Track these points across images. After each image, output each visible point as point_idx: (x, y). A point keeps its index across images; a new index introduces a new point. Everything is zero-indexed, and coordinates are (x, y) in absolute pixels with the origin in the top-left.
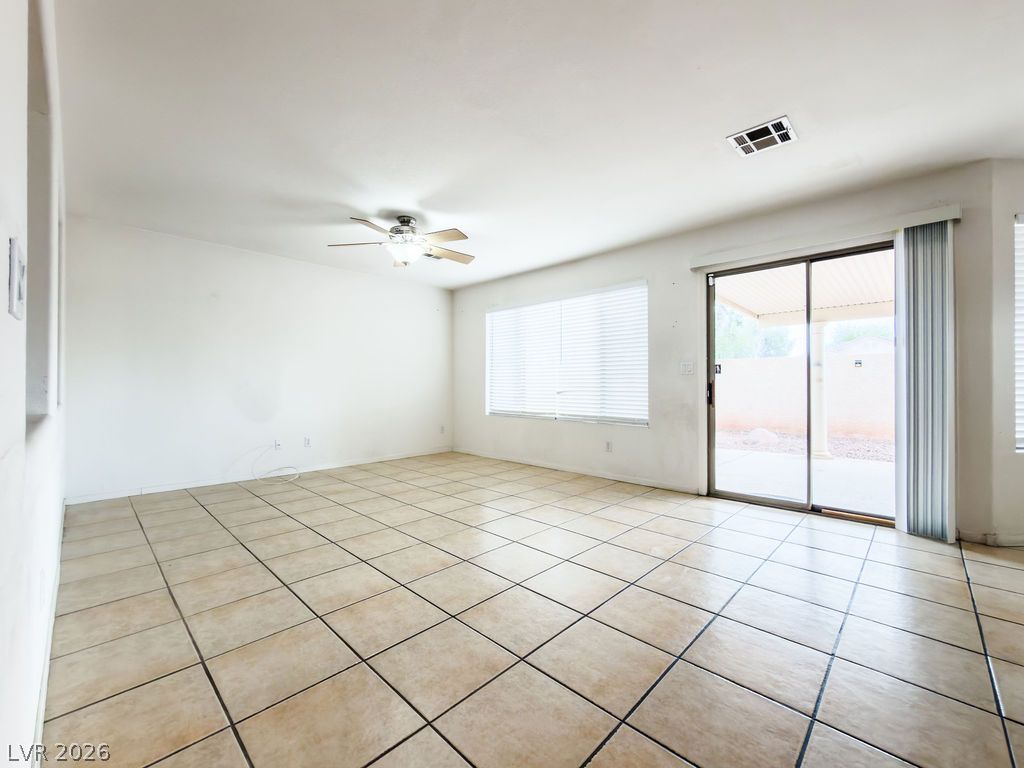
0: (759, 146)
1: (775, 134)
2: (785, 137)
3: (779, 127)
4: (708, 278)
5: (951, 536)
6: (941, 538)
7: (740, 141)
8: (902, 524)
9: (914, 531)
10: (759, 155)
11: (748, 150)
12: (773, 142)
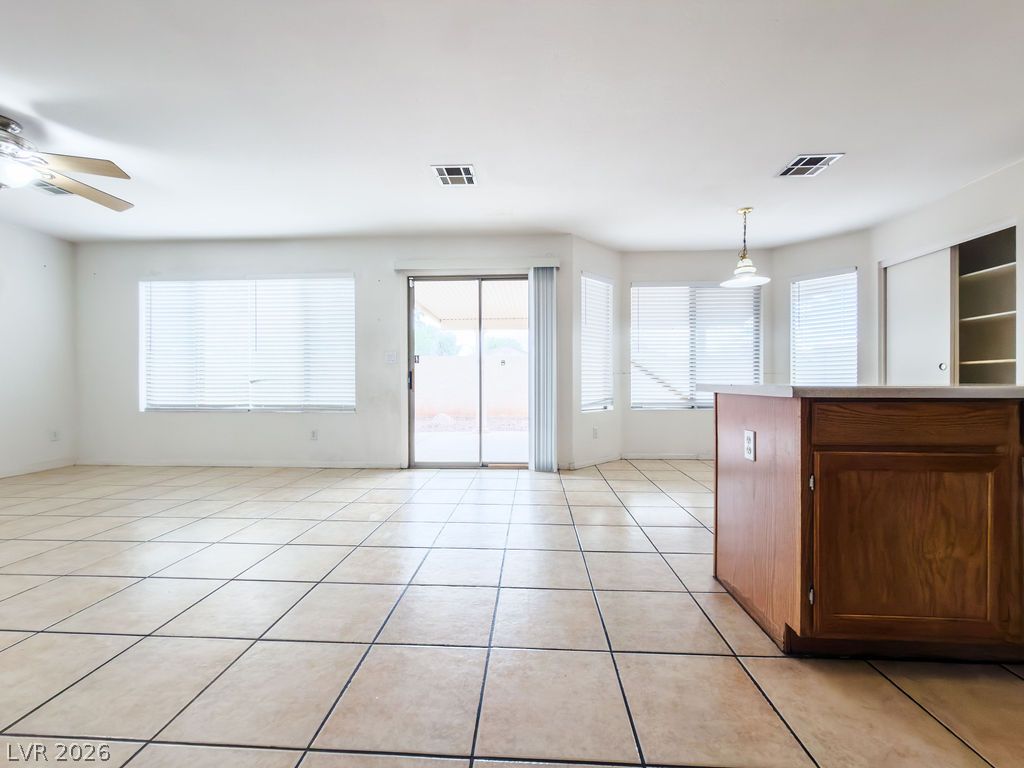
0: (454, 181)
1: (464, 176)
2: (470, 181)
3: (467, 171)
4: (409, 280)
5: (555, 470)
6: (550, 471)
7: (440, 172)
8: (532, 466)
9: (538, 469)
10: (453, 188)
11: (445, 182)
12: (461, 181)
